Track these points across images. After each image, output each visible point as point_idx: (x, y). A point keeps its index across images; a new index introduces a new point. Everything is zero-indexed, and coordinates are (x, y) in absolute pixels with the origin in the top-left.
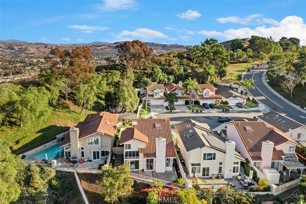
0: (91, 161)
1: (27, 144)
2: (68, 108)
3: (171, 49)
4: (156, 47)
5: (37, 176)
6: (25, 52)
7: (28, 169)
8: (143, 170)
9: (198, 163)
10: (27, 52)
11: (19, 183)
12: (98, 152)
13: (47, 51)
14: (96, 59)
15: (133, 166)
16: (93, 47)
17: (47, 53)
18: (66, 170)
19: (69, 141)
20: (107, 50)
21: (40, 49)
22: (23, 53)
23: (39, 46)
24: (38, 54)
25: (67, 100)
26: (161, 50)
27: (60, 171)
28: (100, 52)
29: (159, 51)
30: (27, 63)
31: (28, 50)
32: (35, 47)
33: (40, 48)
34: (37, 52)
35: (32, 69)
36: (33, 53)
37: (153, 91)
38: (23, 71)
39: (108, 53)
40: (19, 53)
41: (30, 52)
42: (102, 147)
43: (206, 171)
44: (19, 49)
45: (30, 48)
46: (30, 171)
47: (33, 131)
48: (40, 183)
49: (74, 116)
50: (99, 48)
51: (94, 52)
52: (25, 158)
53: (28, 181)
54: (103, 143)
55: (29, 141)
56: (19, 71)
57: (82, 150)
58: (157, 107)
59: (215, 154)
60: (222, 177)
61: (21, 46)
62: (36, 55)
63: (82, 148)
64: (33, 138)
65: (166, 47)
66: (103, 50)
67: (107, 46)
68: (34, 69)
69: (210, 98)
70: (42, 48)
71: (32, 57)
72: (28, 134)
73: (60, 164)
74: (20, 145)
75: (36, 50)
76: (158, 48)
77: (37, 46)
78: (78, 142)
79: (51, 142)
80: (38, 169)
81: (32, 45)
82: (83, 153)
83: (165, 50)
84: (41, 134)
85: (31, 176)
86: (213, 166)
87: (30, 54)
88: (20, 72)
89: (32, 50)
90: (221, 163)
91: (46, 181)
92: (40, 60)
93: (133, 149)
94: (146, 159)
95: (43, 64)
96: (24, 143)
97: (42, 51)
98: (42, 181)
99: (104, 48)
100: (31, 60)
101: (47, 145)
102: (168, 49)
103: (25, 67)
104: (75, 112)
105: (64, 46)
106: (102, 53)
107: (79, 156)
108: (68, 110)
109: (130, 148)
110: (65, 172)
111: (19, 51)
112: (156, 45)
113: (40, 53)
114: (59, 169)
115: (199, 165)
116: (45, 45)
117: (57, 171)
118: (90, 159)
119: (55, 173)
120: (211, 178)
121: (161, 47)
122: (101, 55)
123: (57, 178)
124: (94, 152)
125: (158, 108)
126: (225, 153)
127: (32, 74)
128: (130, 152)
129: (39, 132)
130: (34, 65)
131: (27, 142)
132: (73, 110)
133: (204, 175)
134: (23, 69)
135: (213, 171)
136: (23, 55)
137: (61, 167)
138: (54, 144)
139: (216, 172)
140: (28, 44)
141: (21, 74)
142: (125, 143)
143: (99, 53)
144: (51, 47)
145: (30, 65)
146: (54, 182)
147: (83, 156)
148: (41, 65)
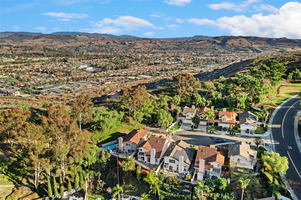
0: (127, 153)
1: (104, 141)
2: (128, 122)
3: (277, 44)
4: (259, 42)
5: (103, 156)
6: (134, 47)
7: (101, 152)
8: (146, 162)
9: (168, 163)
10: (135, 47)
11: (97, 157)
12: (130, 150)
13: (151, 46)
14: (194, 55)
15: (142, 159)
16: (192, 42)
17: (151, 47)
18: (115, 155)
19: (118, 143)
20: (206, 45)
21: (146, 45)
22: (132, 48)
23: (145, 41)
24: (143, 49)
25: (130, 117)
26: (265, 44)
27: (113, 156)
28: (199, 47)
29: (263, 46)
30: (133, 58)
31: (136, 46)
32: (142, 42)
33: (146, 43)
34: (143, 47)
35: (136, 64)
36: (140, 48)
37: (186, 114)
38: (130, 66)
39: (207, 48)
40: (129, 48)
41: (137, 47)
42: (132, 148)
43: (171, 168)
44: (129, 44)
45: (138, 44)
46: (101, 153)
47: (108, 134)
48: (104, 159)
49: (131, 127)
50: (198, 43)
51: (193, 47)
52: (102, 147)
53: (100, 157)
54: (133, 146)
55: (105, 139)
56: (127, 65)
57: (124, 148)
58: (187, 124)
59: (175, 161)
60: (178, 172)
61: (131, 41)
62: (142, 50)
63: (124, 147)
64: (107, 138)
65: (271, 41)
66: (202, 45)
67: (206, 41)
68: (138, 64)
69: (226, 123)
70: (147, 43)
71: (138, 52)
72: (106, 135)
73: (113, 152)
74: (101, 141)
75: (142, 45)
76: (261, 42)
77: (143, 42)
78: (122, 144)
79: (115, 141)
80: (105, 153)
81: (140, 40)
82: (124, 149)
83: (270, 44)
84: (111, 136)
85: (101, 155)
86: (174, 166)
87: (137, 49)
88: (127, 67)
89: (139, 45)
90: (178, 165)
91: (107, 158)
92: (144, 55)
93: (142, 152)
94: (147, 157)
95: (146, 60)
96: (103, 140)
97: (147, 46)
98: (105, 158)
99: (204, 43)
100: (137, 55)
101: (112, 142)
102: (273, 44)
103: (131, 62)
104: (132, 125)
105: (166, 41)
106: (201, 48)
107: (122, 150)
108: (128, 123)
109: (141, 150)
110: (115, 156)
111: (129, 46)
112: (259, 39)
113: (146, 48)
114: (112, 154)
115: (168, 164)
116: (150, 41)
117: (111, 155)
118: (127, 152)
119: (110, 156)
120: (172, 171)
121: (264, 42)
122: (199, 50)
123: (111, 158)
124: (128, 150)
125: (186, 126)
126: (178, 161)
127: (136, 69)
128: (141, 153)
129: (110, 135)
130: (139, 60)
131: (104, 140)
132: (131, 123)
133: (170, 169)
134: (129, 64)
135: (175, 168)
136: (132, 50)
137: (113, 154)
138: (116, 142)
139: (176, 169)
140: (137, 40)
141: (128, 68)
142: (139, 148)
143: (197, 48)
144: (155, 42)
145: (136, 60)
146: (109, 159)
147: (124, 150)
148: (144, 60)
